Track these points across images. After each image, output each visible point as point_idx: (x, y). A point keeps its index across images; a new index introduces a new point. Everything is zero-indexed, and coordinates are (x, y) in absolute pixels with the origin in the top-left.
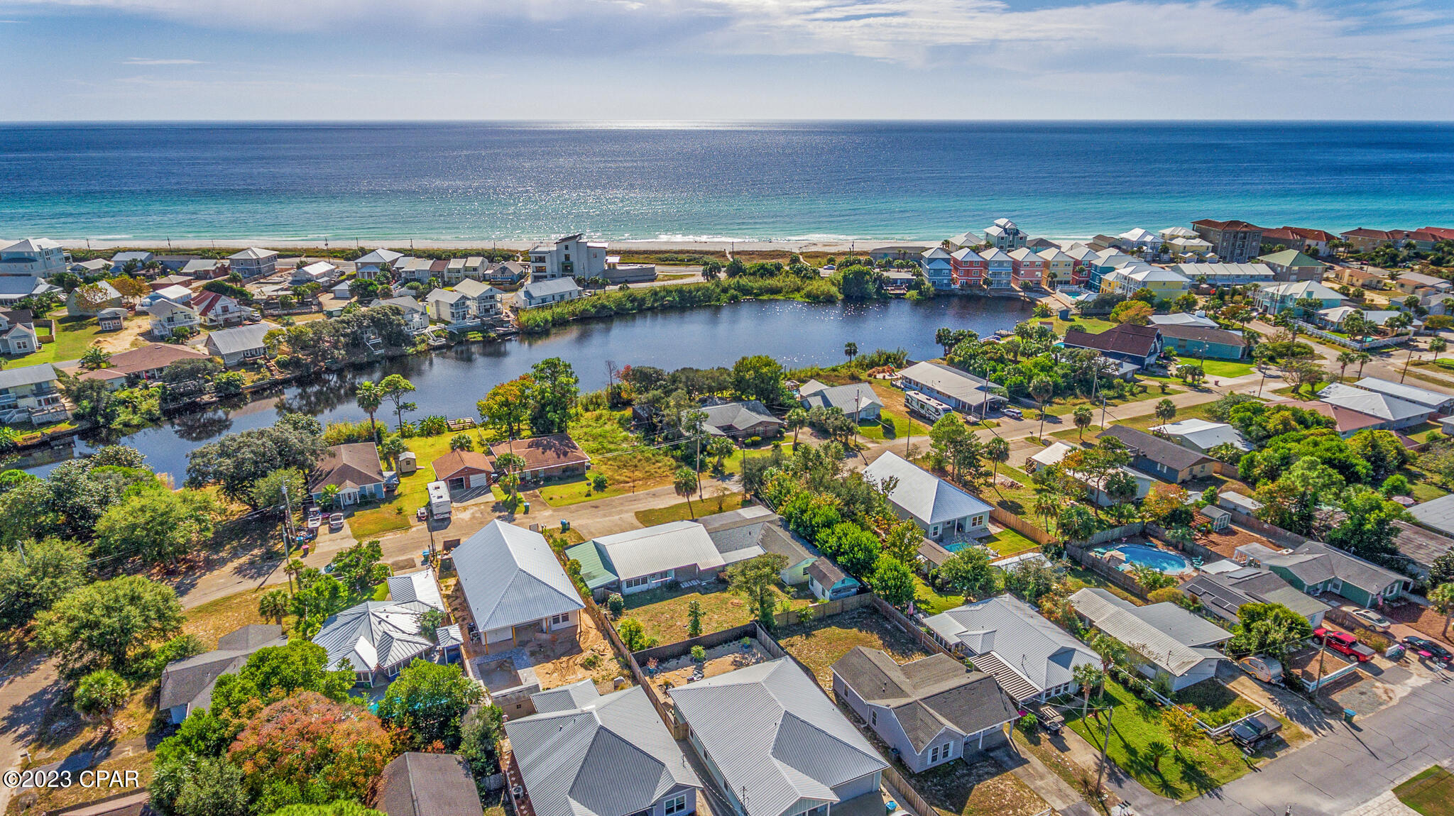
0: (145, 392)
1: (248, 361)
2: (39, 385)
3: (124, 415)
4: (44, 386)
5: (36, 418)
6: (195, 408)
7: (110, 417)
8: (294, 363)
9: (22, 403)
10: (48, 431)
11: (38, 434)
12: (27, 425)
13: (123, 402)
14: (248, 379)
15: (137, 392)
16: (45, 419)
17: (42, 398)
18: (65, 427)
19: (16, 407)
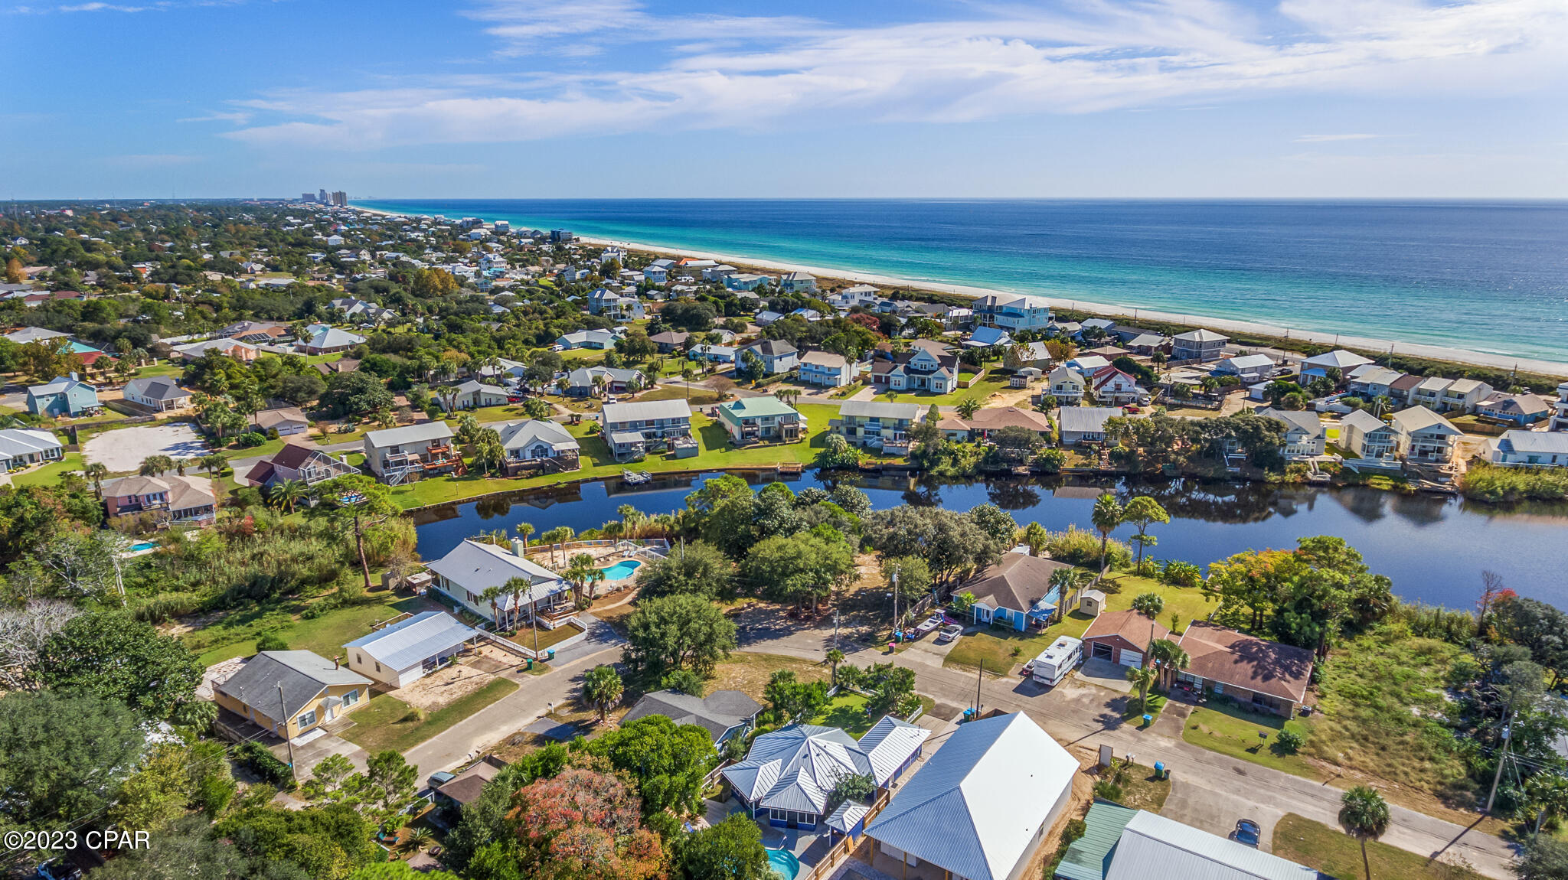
0: (975, 449)
1: (1083, 444)
2: (901, 421)
3: (945, 465)
4: (905, 423)
5: (887, 447)
6: (1009, 475)
7: (935, 463)
8: (1129, 457)
9: (884, 432)
10: (886, 461)
11: (879, 462)
12: (877, 452)
13: (951, 453)
14: (1070, 460)
15: (970, 446)
16: (894, 451)
17: (898, 432)
18: (899, 462)
19: (878, 435)
